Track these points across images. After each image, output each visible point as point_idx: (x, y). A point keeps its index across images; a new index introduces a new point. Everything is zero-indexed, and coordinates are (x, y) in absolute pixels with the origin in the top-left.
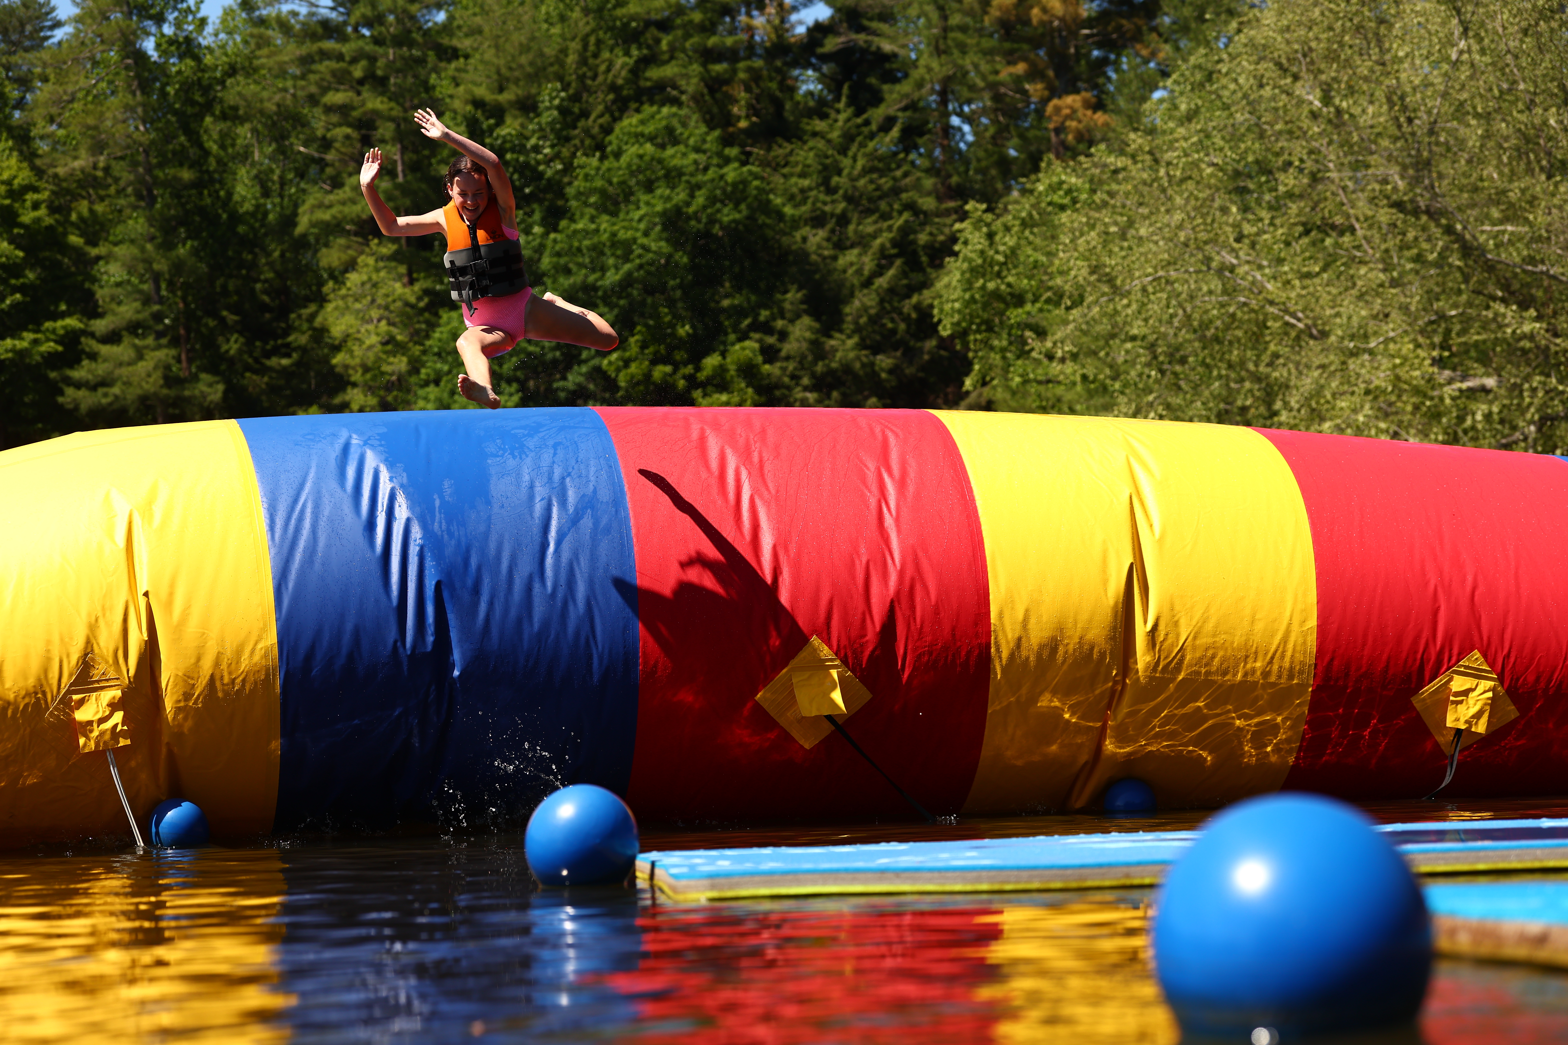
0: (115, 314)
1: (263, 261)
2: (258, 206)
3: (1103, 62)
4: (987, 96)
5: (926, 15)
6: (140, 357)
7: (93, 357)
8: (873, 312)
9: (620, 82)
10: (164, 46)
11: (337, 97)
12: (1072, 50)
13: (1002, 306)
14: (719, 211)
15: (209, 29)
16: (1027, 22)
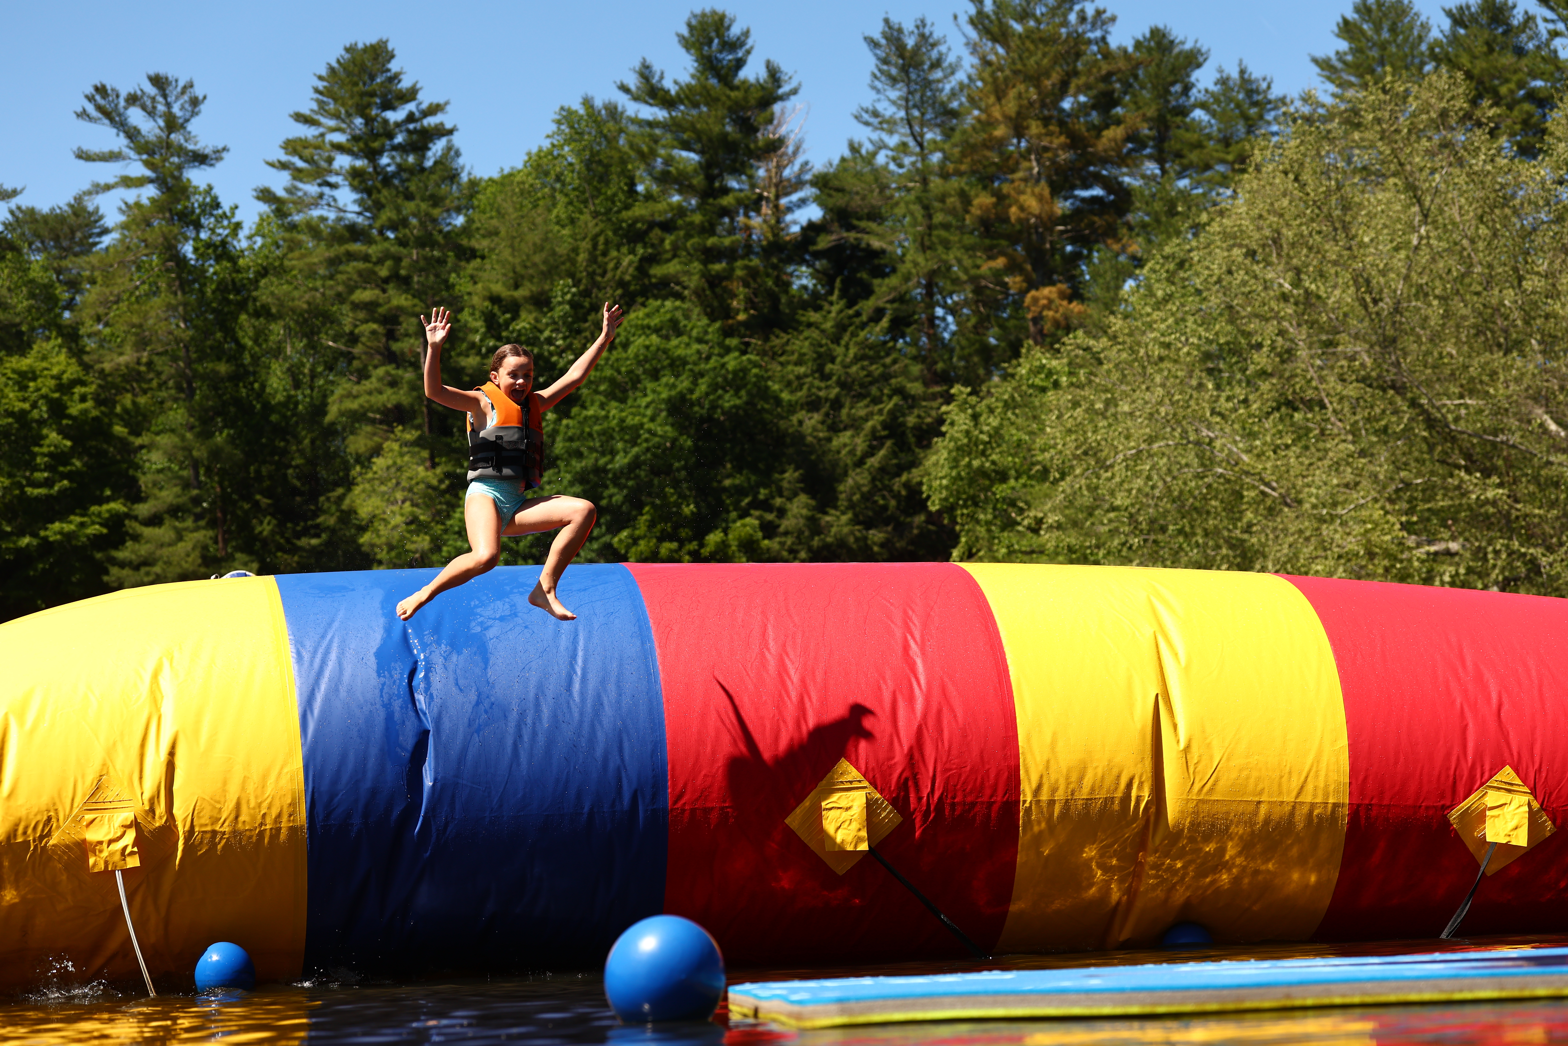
0: (157, 498)
1: (294, 448)
2: (289, 397)
3: (1076, 257)
4: (969, 288)
5: (912, 214)
6: (180, 538)
7: (136, 538)
8: (865, 489)
9: (627, 278)
10: (202, 250)
11: (365, 295)
12: (1048, 246)
13: (987, 482)
14: (720, 397)
15: (242, 234)
16: (1006, 220)
